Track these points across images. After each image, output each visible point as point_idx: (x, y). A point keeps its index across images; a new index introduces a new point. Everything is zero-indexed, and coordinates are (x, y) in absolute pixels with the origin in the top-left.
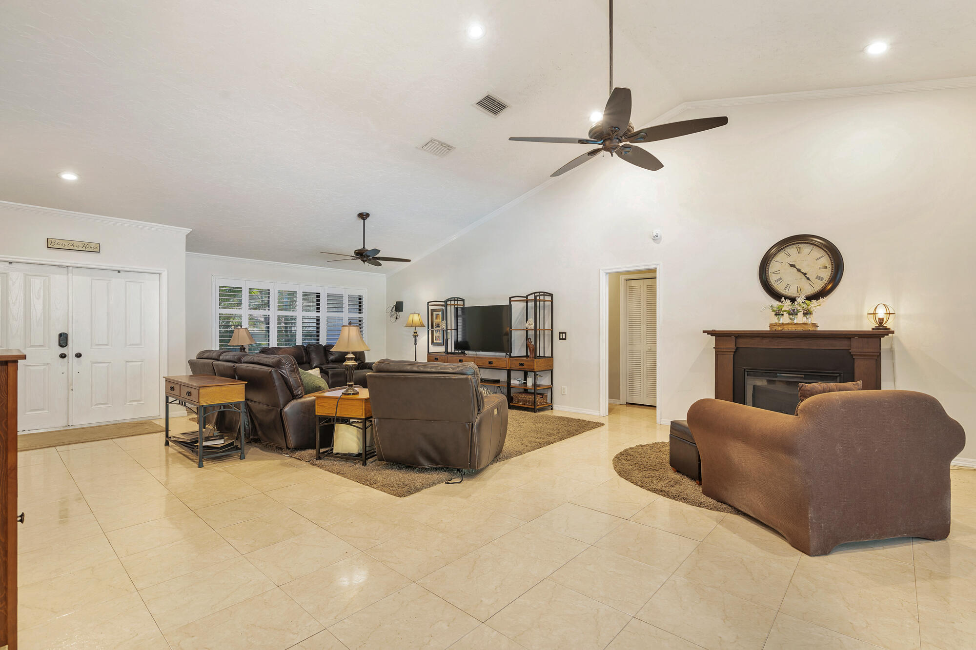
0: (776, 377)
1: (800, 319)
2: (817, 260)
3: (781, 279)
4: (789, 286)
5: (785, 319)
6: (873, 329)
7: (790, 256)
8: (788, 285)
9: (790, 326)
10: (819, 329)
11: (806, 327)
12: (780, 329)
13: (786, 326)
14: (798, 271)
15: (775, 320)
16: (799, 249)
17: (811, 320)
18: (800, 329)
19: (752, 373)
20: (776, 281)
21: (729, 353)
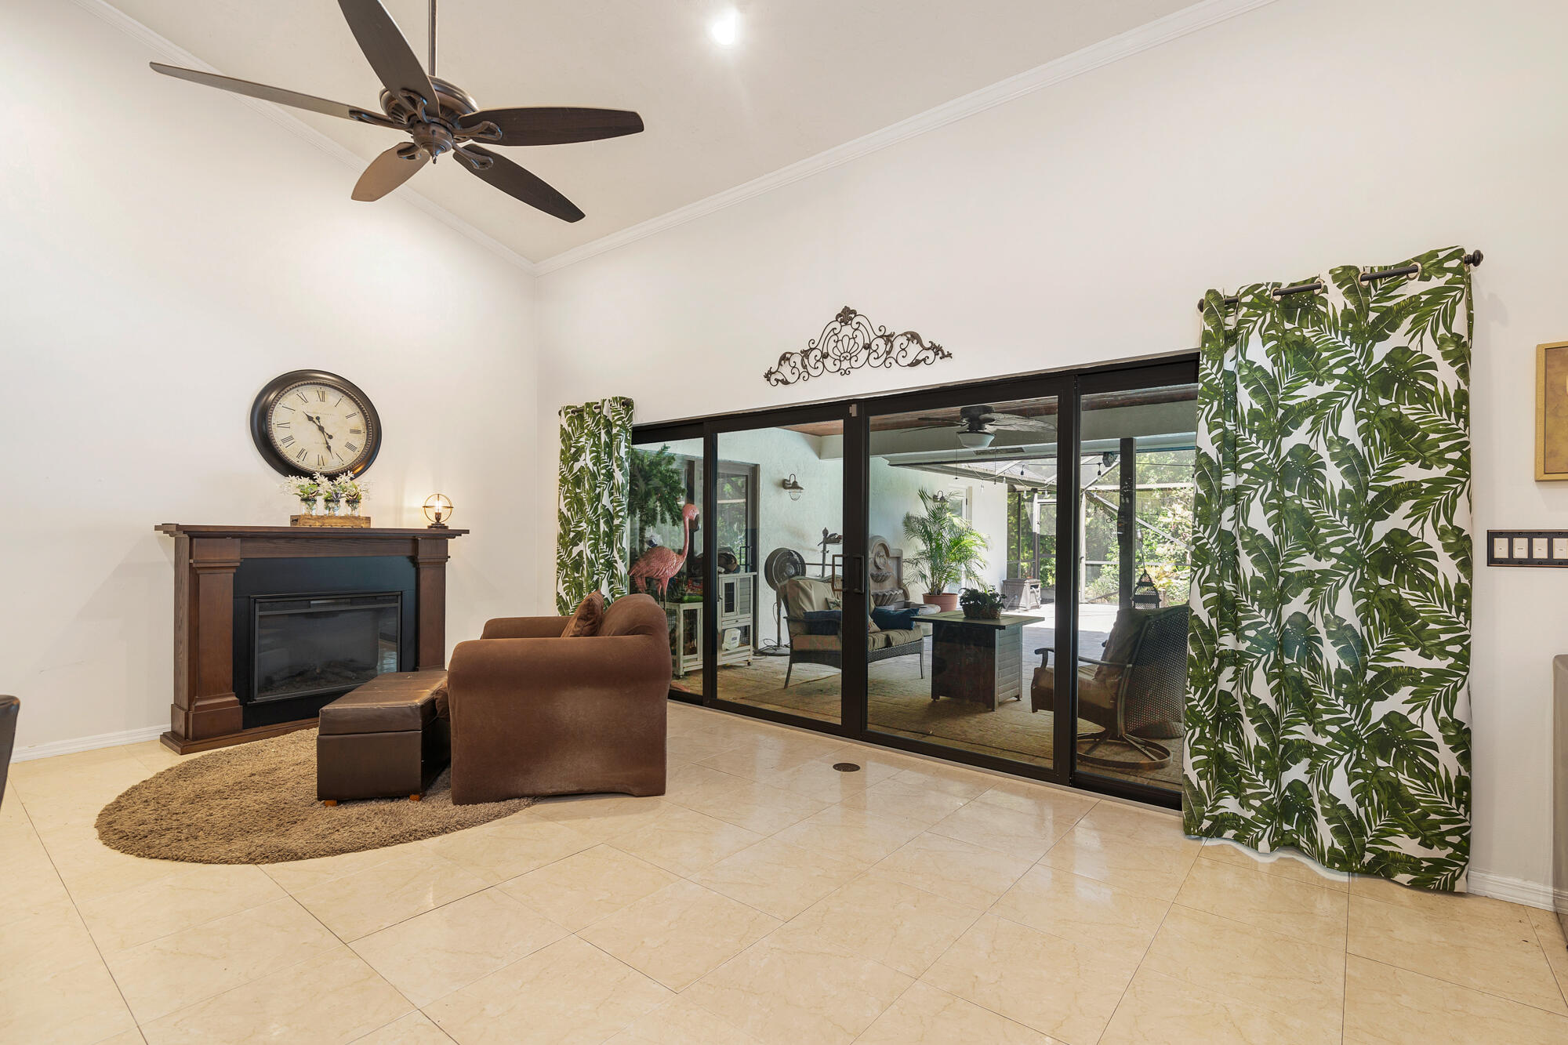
0: (309, 606)
1: (343, 509)
2: (347, 417)
3: (291, 438)
4: (305, 452)
5: (320, 508)
6: (430, 527)
7: (306, 402)
8: (303, 450)
9: (334, 521)
10: (374, 526)
11: (357, 522)
12: (318, 525)
13: (326, 521)
14: (320, 430)
15: (302, 509)
16: (321, 394)
17: (361, 511)
18: (348, 525)
19: (267, 604)
20: (284, 441)
21: (225, 571)
